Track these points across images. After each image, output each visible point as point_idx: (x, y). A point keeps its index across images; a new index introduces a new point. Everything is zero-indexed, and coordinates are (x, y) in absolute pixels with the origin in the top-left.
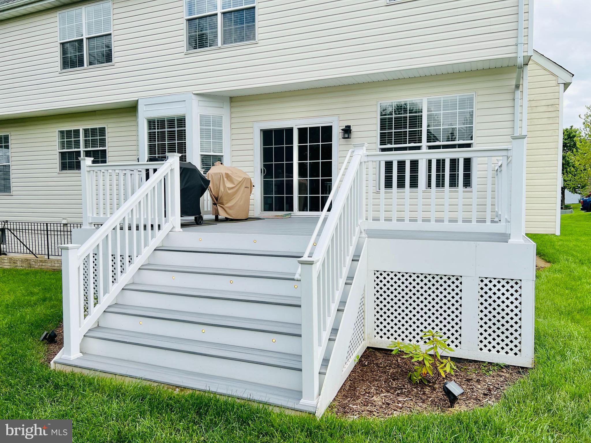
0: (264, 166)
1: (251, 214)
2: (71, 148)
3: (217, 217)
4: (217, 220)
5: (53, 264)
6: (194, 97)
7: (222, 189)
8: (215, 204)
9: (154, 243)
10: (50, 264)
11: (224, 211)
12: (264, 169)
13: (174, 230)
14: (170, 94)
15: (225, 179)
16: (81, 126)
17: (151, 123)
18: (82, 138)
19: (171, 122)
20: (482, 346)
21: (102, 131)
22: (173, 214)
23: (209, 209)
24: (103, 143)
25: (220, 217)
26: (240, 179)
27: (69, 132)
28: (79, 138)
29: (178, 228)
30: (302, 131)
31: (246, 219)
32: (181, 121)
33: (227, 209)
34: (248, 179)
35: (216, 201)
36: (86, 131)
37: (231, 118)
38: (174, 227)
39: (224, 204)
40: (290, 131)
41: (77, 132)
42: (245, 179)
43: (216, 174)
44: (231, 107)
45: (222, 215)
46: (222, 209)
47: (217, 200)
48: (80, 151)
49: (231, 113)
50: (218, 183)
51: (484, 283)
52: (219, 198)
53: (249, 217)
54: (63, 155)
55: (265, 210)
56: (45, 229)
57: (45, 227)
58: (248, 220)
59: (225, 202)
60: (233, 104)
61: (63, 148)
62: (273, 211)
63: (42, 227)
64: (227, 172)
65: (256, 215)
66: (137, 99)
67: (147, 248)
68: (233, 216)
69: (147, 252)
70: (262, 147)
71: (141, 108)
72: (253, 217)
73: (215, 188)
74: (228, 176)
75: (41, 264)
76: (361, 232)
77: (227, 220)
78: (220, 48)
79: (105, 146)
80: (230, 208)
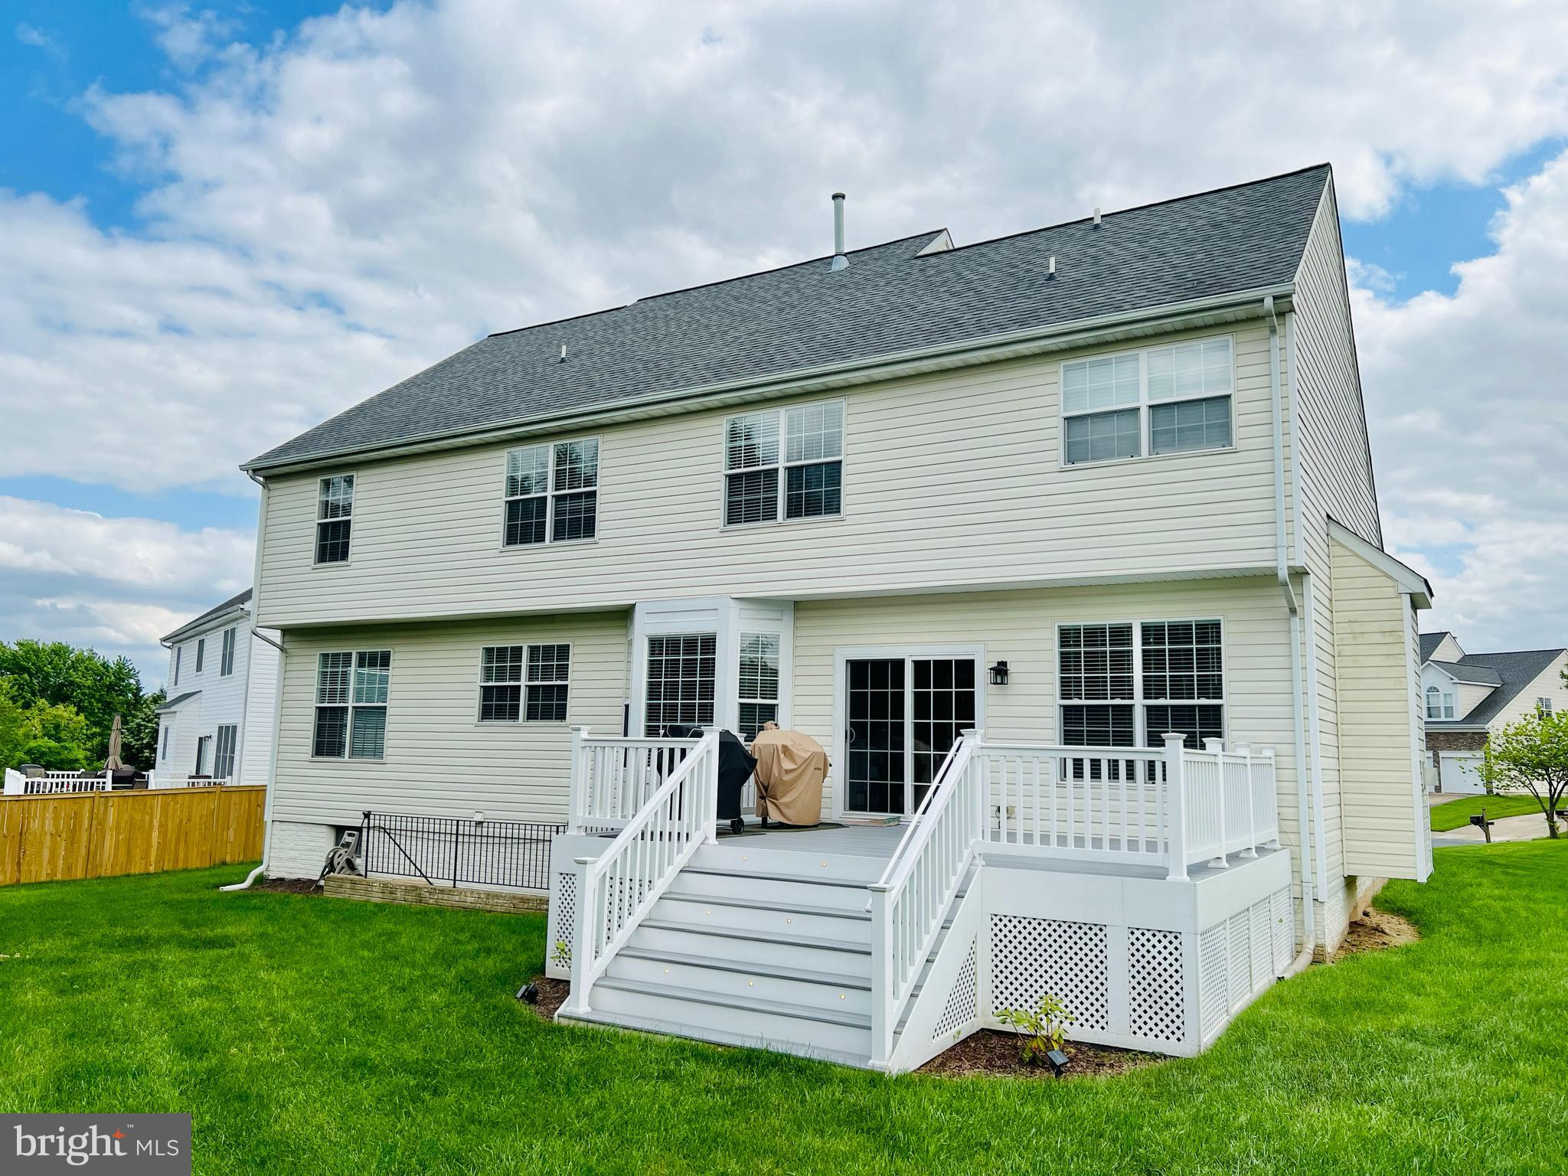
0: (851, 726)
1: (826, 816)
2: (504, 680)
3: (765, 820)
4: (765, 826)
5: (463, 898)
6: (732, 603)
7: (775, 771)
8: (762, 797)
9: (680, 861)
10: (457, 898)
11: (778, 812)
12: (851, 731)
13: (706, 842)
14: (691, 597)
15: (782, 756)
16: (525, 641)
17: (655, 644)
18: (525, 663)
19: (691, 643)
20: (1135, 1027)
21: (564, 651)
22: (707, 818)
23: (751, 805)
24: (563, 671)
25: (769, 821)
26: (806, 755)
27: (502, 651)
28: (520, 661)
29: (713, 839)
30: (921, 667)
31: (815, 827)
32: (709, 644)
33: (781, 807)
34: (821, 753)
35: (766, 792)
36: (534, 650)
37: (795, 637)
38: (706, 838)
39: (778, 797)
40: (899, 664)
41: (517, 652)
42: (814, 754)
43: (766, 746)
44: (796, 619)
45: (774, 817)
46: (773, 806)
47: (766, 790)
48: (519, 687)
49: (796, 628)
50: (770, 762)
51: (1135, 936)
52: (770, 787)
53: (823, 821)
54: (487, 691)
55: (851, 809)
56: (454, 832)
57: (455, 827)
58: (820, 827)
59: (779, 795)
60: (800, 614)
61: (487, 680)
62: (866, 810)
63: (449, 827)
64: (785, 744)
65: (835, 819)
66: (633, 602)
67: (671, 868)
68: (793, 819)
69: (671, 872)
70: (849, 690)
71: (639, 615)
72: (830, 821)
73: (764, 769)
74: (786, 749)
75: (440, 896)
76: (974, 857)
77: (781, 826)
78: (780, 525)
79: (566, 679)
80: (787, 805)
